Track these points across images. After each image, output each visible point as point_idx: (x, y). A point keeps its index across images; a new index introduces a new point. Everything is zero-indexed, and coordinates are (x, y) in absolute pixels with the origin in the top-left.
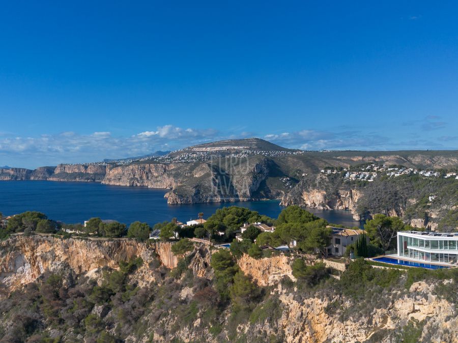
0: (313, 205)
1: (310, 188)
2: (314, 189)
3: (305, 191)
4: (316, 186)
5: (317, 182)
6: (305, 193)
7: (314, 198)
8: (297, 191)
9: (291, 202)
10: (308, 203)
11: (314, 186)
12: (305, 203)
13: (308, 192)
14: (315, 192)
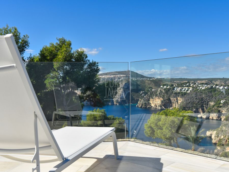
0: (155, 106)
1: (154, 96)
2: (156, 97)
3: (151, 98)
4: (157, 95)
5: (158, 93)
6: (151, 99)
7: (156, 102)
8: (146, 98)
9: (143, 105)
10: (153, 105)
11: (156, 95)
12: (151, 105)
13: (153, 99)
14: (157, 99)
